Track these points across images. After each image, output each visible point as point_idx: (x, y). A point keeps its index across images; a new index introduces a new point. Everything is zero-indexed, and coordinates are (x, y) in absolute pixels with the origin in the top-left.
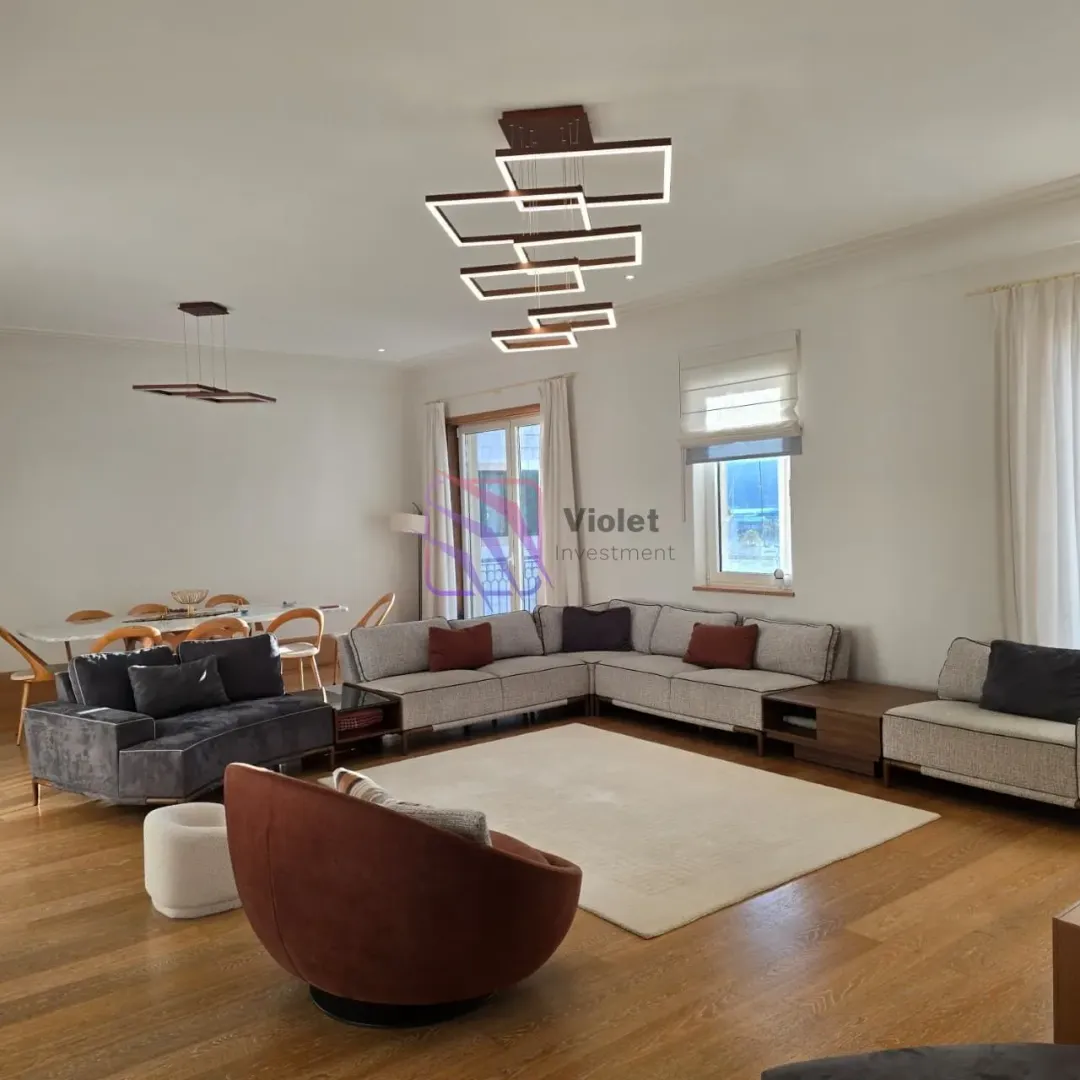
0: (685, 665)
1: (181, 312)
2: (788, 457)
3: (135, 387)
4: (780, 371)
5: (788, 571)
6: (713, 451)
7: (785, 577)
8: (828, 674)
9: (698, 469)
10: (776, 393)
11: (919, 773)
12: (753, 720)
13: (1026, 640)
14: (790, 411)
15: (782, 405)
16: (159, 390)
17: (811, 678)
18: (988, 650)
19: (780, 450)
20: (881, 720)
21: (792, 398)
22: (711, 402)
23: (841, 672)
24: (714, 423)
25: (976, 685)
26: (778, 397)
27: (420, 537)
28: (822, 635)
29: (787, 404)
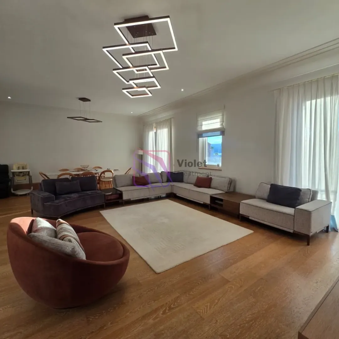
0: (194, 187)
1: (79, 100)
2: (221, 136)
3: (68, 118)
4: (220, 115)
5: (220, 165)
6: (204, 135)
7: (220, 166)
8: (228, 190)
9: (201, 139)
10: (218, 120)
11: (249, 219)
12: (208, 201)
13: (280, 184)
14: (222, 125)
15: (220, 123)
16: (72, 118)
17: (223, 191)
18: (269, 186)
19: (219, 134)
20: (240, 204)
21: (222, 121)
22: (204, 123)
23: (232, 190)
24: (204, 128)
25: (266, 195)
26: (219, 121)
27: (142, 155)
28: (227, 180)
29: (221, 123)
